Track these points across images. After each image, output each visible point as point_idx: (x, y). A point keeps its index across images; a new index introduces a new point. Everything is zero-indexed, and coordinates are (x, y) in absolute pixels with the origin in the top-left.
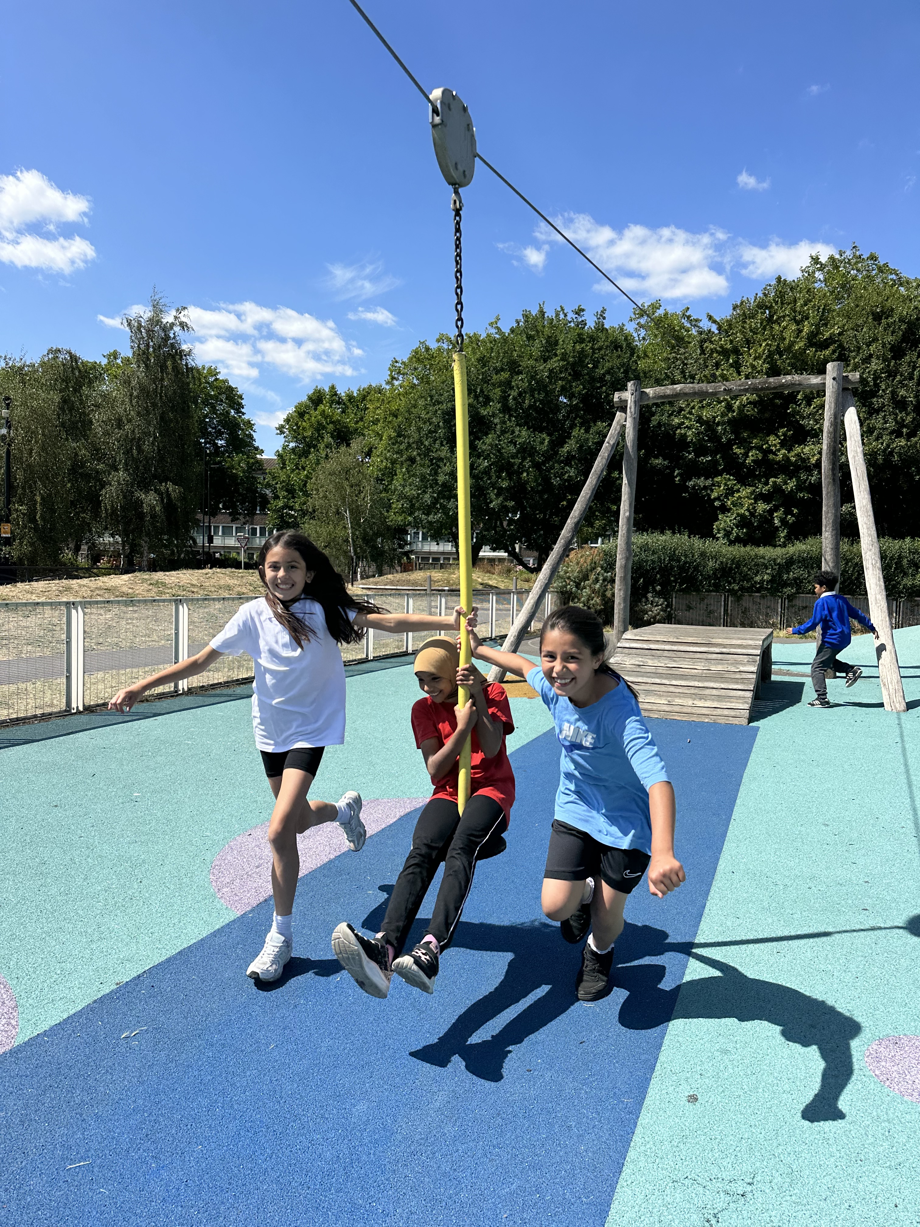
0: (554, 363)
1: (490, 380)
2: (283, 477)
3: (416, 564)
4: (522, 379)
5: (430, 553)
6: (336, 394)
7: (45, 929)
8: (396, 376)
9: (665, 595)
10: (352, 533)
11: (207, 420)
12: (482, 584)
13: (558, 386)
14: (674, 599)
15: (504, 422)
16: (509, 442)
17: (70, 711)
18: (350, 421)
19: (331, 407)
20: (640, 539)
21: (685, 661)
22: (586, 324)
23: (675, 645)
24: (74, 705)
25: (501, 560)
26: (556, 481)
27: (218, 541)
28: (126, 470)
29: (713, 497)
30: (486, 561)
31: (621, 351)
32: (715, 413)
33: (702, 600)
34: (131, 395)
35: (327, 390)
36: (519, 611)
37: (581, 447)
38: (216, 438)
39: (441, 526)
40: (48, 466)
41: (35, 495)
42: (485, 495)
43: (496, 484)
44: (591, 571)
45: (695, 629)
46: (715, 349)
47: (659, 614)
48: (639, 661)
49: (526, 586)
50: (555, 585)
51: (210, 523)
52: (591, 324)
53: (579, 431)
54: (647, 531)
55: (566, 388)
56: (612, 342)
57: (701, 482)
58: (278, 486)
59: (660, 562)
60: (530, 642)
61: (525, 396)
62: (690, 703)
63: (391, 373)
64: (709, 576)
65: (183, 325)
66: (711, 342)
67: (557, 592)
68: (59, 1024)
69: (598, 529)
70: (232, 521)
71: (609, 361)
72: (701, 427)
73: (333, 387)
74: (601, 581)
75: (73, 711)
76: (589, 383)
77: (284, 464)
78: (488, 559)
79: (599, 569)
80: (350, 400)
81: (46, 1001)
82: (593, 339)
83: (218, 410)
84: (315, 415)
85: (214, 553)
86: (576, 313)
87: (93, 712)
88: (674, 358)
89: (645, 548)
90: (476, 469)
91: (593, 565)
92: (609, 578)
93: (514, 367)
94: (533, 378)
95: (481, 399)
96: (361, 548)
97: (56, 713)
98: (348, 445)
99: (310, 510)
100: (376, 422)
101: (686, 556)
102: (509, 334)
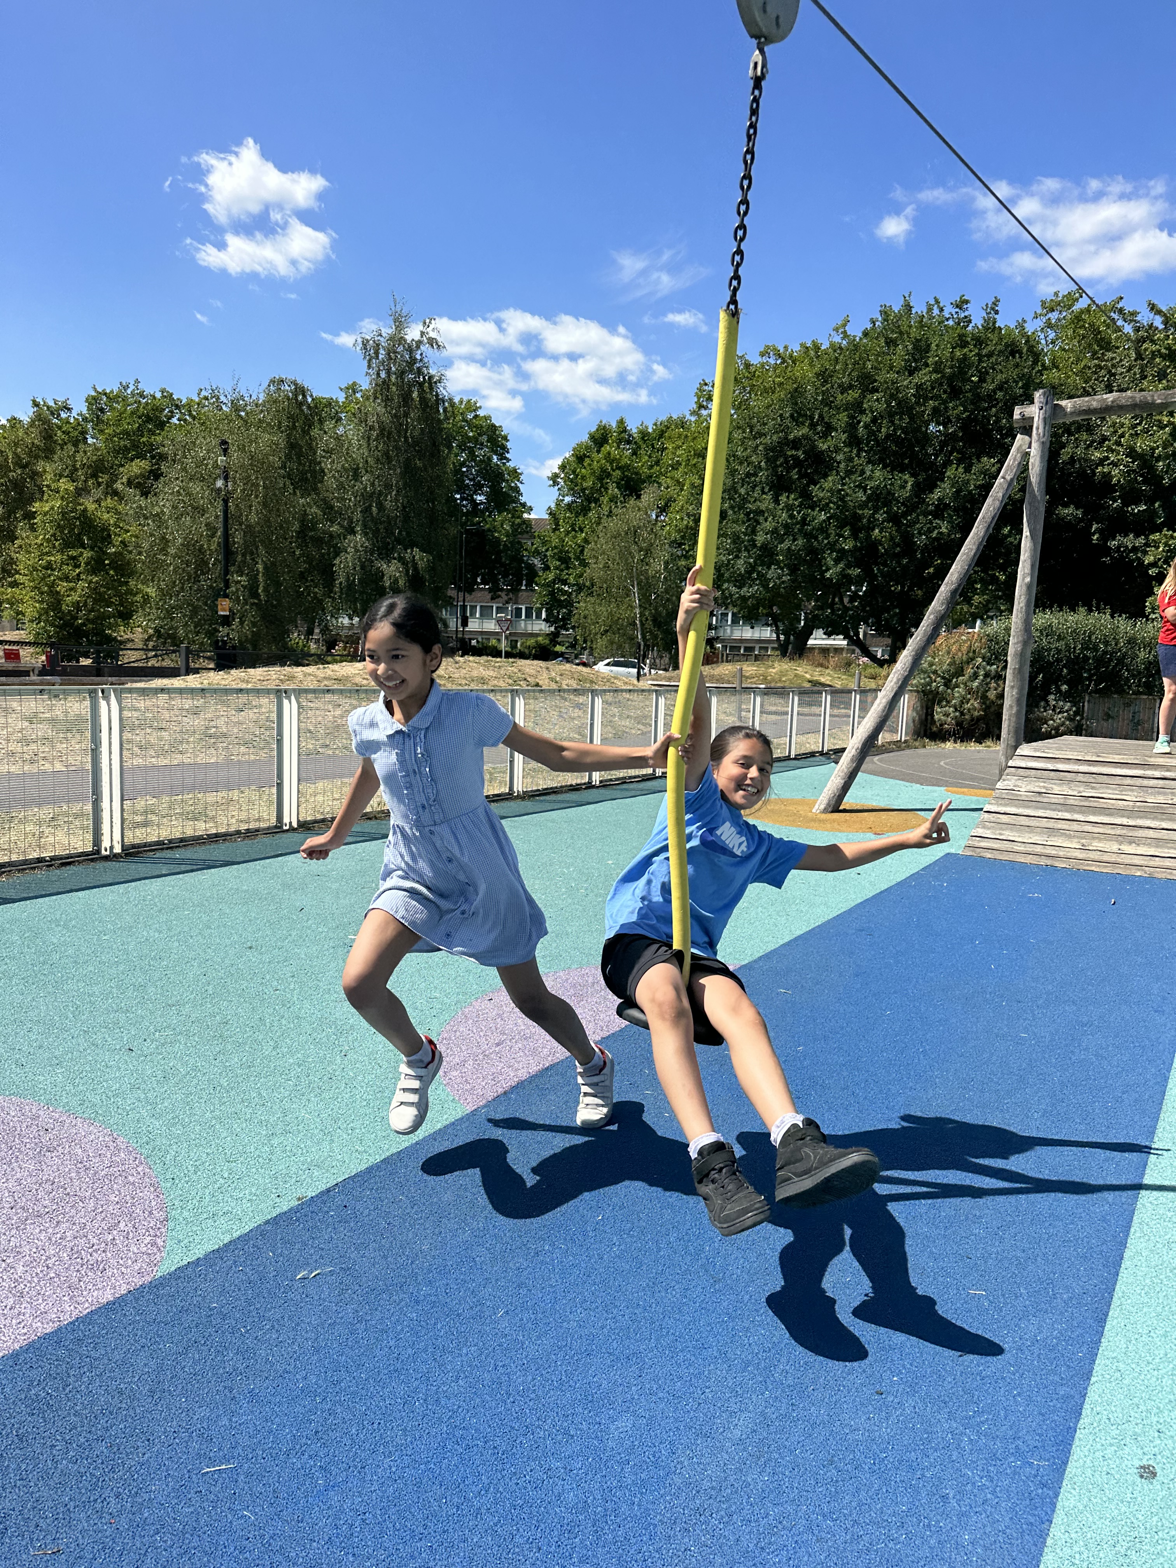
0: (924, 376)
1: (833, 402)
2: (555, 542)
3: (723, 655)
4: (877, 400)
5: (741, 641)
6: (625, 431)
7: (217, 1113)
8: (705, 403)
9: (1074, 698)
10: (641, 613)
11: (464, 469)
12: (810, 682)
13: (929, 408)
14: (1086, 704)
15: (851, 460)
16: (856, 486)
17: (281, 827)
18: (642, 466)
19: (619, 447)
20: (1043, 619)
21: (1107, 788)
22: (970, 321)
23: (1094, 766)
24: (286, 820)
25: (838, 650)
26: (921, 540)
27: (474, 625)
28: (366, 534)
29: (1146, 562)
30: (817, 651)
31: (1021, 357)
32: (1155, 442)
33: (1128, 705)
34: (369, 438)
35: (614, 425)
36: (862, 717)
37: (958, 491)
38: (475, 493)
39: (758, 603)
40: (271, 526)
41: (257, 563)
42: (820, 560)
43: (835, 544)
44: (968, 663)
45: (1123, 744)
46: (1159, 351)
47: (1063, 724)
48: (1040, 787)
49: (872, 684)
50: (915, 682)
51: (464, 601)
52: (978, 320)
53: (956, 469)
54: (1051, 607)
55: (940, 411)
56: (1007, 346)
57: (1130, 541)
58: (548, 553)
59: (1069, 651)
60: (876, 758)
61: (881, 423)
62: (1115, 847)
63: (699, 400)
64: (1139, 673)
65: (432, 342)
66: (1153, 342)
67: (917, 691)
68: (218, 1250)
69: (977, 607)
70: (493, 599)
71: (1002, 372)
72: (1133, 462)
73: (621, 422)
74: (981, 677)
75: (285, 828)
76: (972, 403)
77: (557, 524)
78: (819, 648)
79: (980, 660)
80: (643, 438)
81: (205, 1216)
82: (979, 341)
83: (478, 456)
84: (598, 459)
85: (470, 639)
86: (957, 307)
87: (309, 829)
88: (1096, 365)
89: (1047, 631)
90: (809, 525)
91: (971, 654)
92: (993, 673)
93: (867, 383)
94: (892, 397)
95: (819, 428)
96: (651, 632)
97: (264, 829)
98: (639, 497)
99: (588, 584)
100: (675, 467)
101: (1106, 643)
102: (861, 339)
